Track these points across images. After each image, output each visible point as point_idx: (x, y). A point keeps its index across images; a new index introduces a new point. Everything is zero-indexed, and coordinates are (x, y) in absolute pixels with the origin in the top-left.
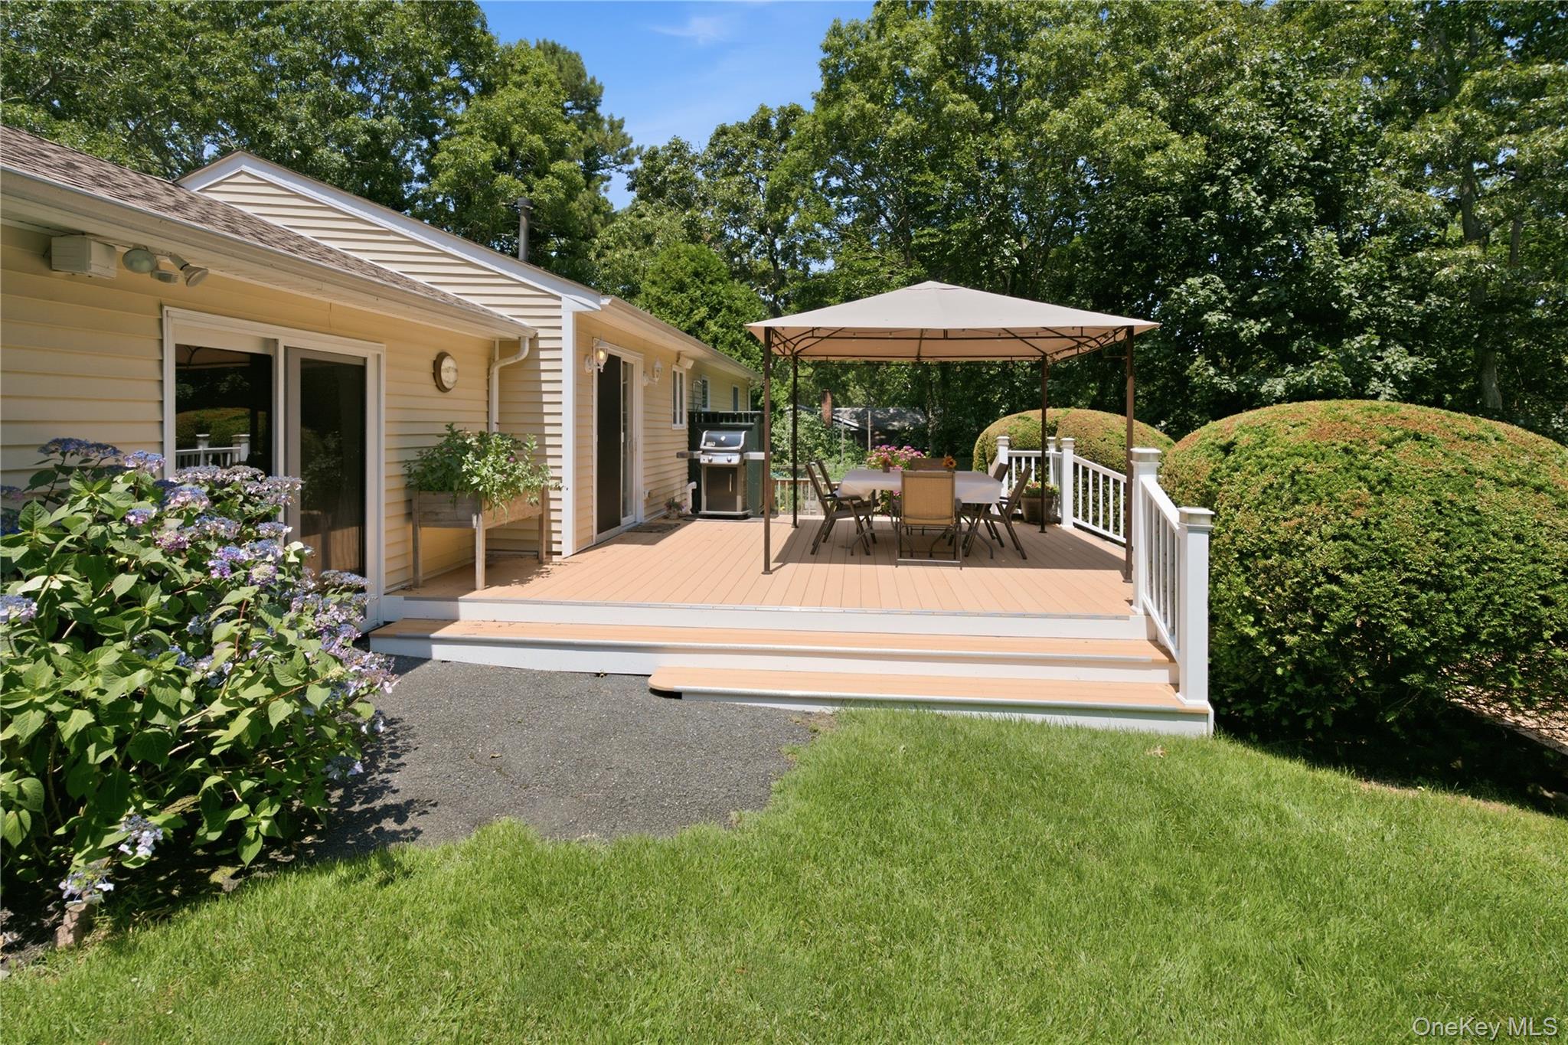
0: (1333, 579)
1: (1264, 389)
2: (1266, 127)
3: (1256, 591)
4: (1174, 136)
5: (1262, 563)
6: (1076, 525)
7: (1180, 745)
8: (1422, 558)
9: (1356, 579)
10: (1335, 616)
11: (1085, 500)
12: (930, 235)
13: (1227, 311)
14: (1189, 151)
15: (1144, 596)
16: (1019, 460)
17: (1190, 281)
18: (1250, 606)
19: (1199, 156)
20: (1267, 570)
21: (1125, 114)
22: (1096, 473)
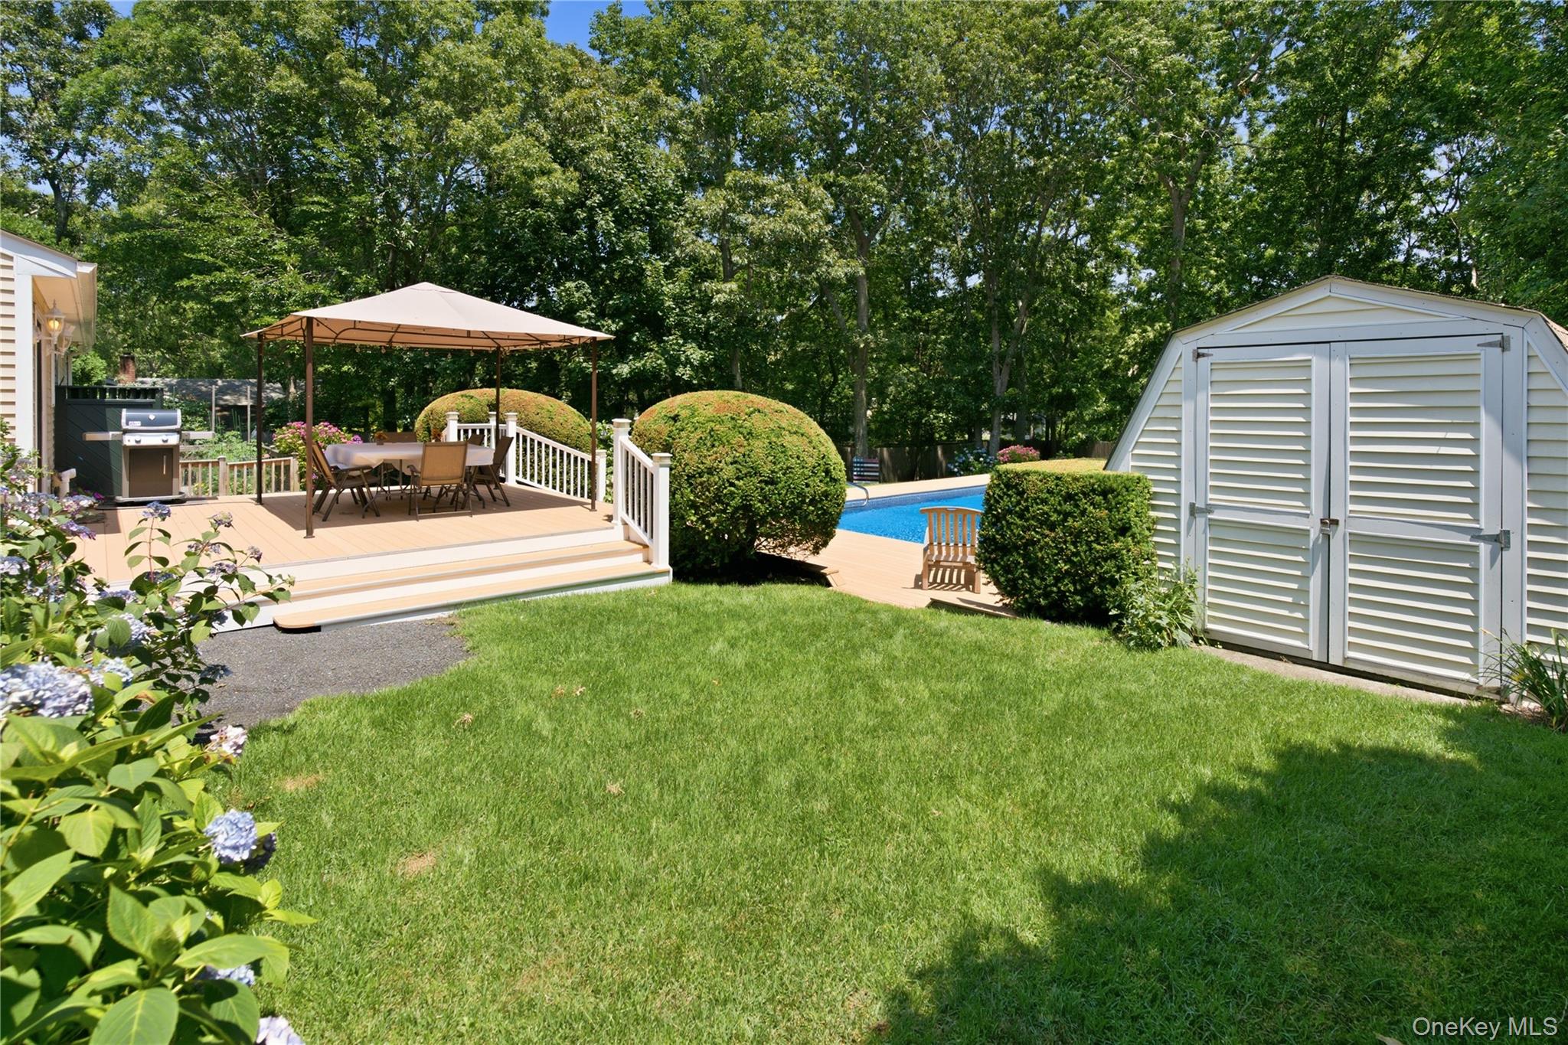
0: (732, 485)
1: (614, 371)
2: (620, 176)
3: (696, 496)
4: (556, 166)
5: (699, 480)
6: (519, 482)
7: (659, 590)
8: (766, 470)
9: (741, 483)
10: (732, 503)
11: (524, 461)
12: (319, 203)
13: (592, 310)
14: (563, 181)
15: (621, 513)
16: (466, 431)
17: (568, 284)
18: (693, 505)
19: (574, 187)
20: (701, 484)
21: (518, 140)
22: (532, 440)
